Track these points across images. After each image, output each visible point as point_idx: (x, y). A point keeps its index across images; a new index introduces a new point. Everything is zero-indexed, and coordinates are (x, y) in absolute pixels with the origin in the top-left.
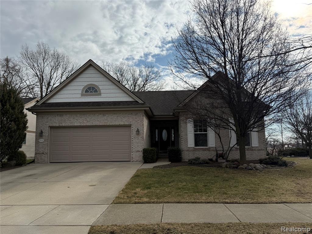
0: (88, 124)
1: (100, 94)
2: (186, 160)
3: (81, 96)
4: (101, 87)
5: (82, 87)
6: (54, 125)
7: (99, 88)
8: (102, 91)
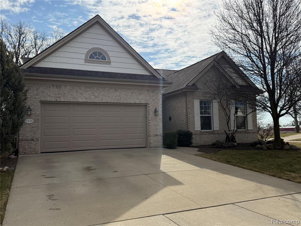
0: (97, 100)
1: (109, 63)
3: (85, 62)
4: (110, 54)
5: (85, 51)
6: (49, 99)
7: (107, 55)
8: (112, 59)
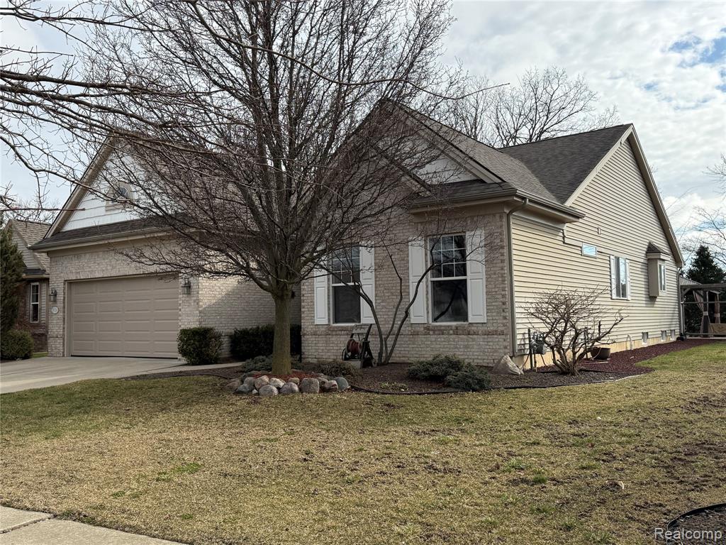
2: (310, 360)
3: (107, 211)
